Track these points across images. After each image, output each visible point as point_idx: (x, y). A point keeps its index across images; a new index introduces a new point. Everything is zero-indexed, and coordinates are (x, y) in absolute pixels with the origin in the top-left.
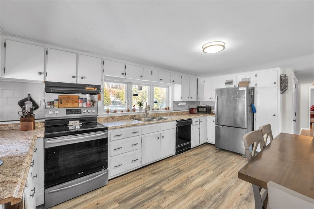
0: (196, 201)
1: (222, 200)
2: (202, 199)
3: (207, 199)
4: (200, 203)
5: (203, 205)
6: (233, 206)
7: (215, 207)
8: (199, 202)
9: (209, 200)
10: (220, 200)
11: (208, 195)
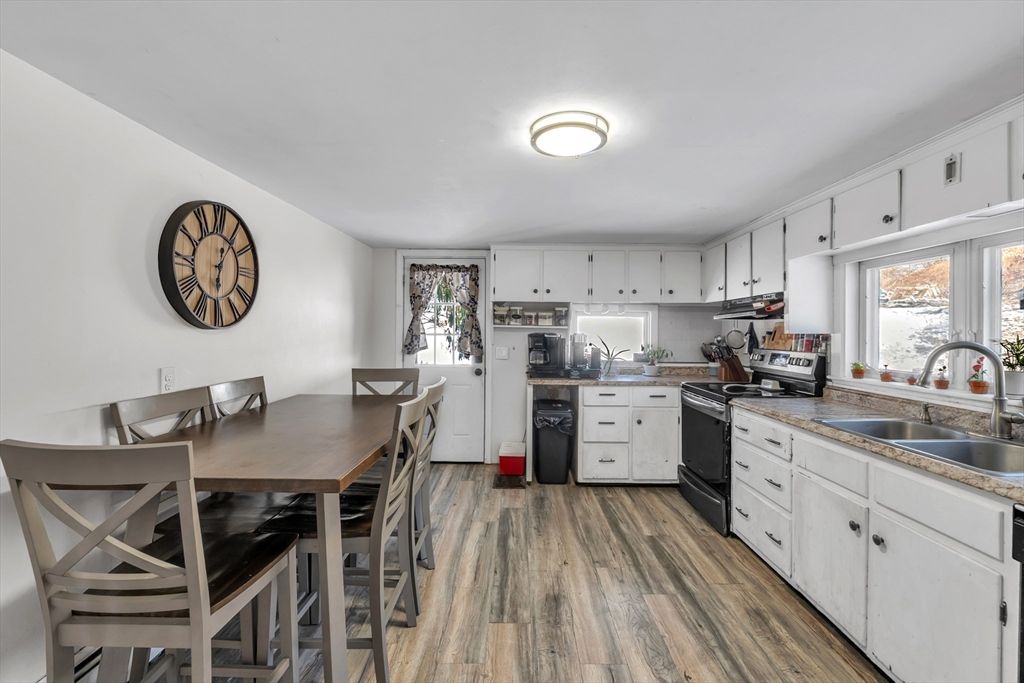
0: (569, 615)
1: (525, 661)
2: (567, 629)
3: (557, 635)
4: (558, 615)
5: (549, 615)
6: (489, 662)
7: (523, 628)
8: (564, 617)
9: (551, 637)
10: (527, 657)
11: (566, 652)
